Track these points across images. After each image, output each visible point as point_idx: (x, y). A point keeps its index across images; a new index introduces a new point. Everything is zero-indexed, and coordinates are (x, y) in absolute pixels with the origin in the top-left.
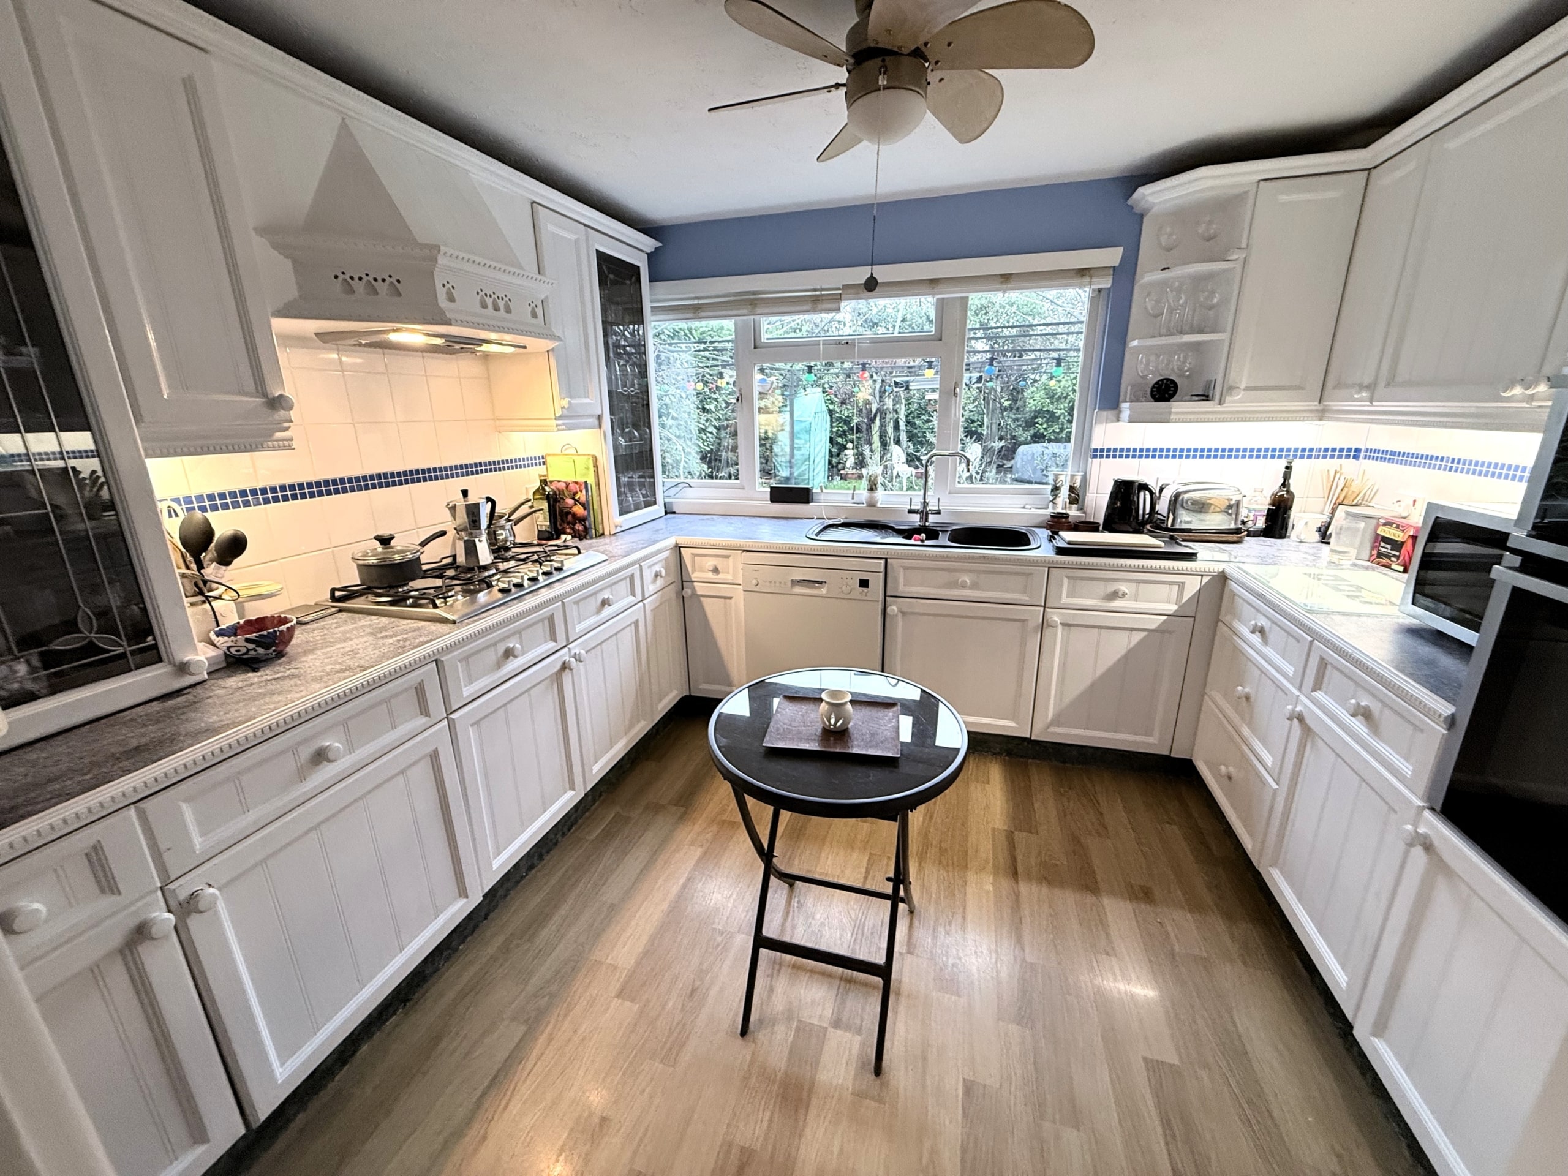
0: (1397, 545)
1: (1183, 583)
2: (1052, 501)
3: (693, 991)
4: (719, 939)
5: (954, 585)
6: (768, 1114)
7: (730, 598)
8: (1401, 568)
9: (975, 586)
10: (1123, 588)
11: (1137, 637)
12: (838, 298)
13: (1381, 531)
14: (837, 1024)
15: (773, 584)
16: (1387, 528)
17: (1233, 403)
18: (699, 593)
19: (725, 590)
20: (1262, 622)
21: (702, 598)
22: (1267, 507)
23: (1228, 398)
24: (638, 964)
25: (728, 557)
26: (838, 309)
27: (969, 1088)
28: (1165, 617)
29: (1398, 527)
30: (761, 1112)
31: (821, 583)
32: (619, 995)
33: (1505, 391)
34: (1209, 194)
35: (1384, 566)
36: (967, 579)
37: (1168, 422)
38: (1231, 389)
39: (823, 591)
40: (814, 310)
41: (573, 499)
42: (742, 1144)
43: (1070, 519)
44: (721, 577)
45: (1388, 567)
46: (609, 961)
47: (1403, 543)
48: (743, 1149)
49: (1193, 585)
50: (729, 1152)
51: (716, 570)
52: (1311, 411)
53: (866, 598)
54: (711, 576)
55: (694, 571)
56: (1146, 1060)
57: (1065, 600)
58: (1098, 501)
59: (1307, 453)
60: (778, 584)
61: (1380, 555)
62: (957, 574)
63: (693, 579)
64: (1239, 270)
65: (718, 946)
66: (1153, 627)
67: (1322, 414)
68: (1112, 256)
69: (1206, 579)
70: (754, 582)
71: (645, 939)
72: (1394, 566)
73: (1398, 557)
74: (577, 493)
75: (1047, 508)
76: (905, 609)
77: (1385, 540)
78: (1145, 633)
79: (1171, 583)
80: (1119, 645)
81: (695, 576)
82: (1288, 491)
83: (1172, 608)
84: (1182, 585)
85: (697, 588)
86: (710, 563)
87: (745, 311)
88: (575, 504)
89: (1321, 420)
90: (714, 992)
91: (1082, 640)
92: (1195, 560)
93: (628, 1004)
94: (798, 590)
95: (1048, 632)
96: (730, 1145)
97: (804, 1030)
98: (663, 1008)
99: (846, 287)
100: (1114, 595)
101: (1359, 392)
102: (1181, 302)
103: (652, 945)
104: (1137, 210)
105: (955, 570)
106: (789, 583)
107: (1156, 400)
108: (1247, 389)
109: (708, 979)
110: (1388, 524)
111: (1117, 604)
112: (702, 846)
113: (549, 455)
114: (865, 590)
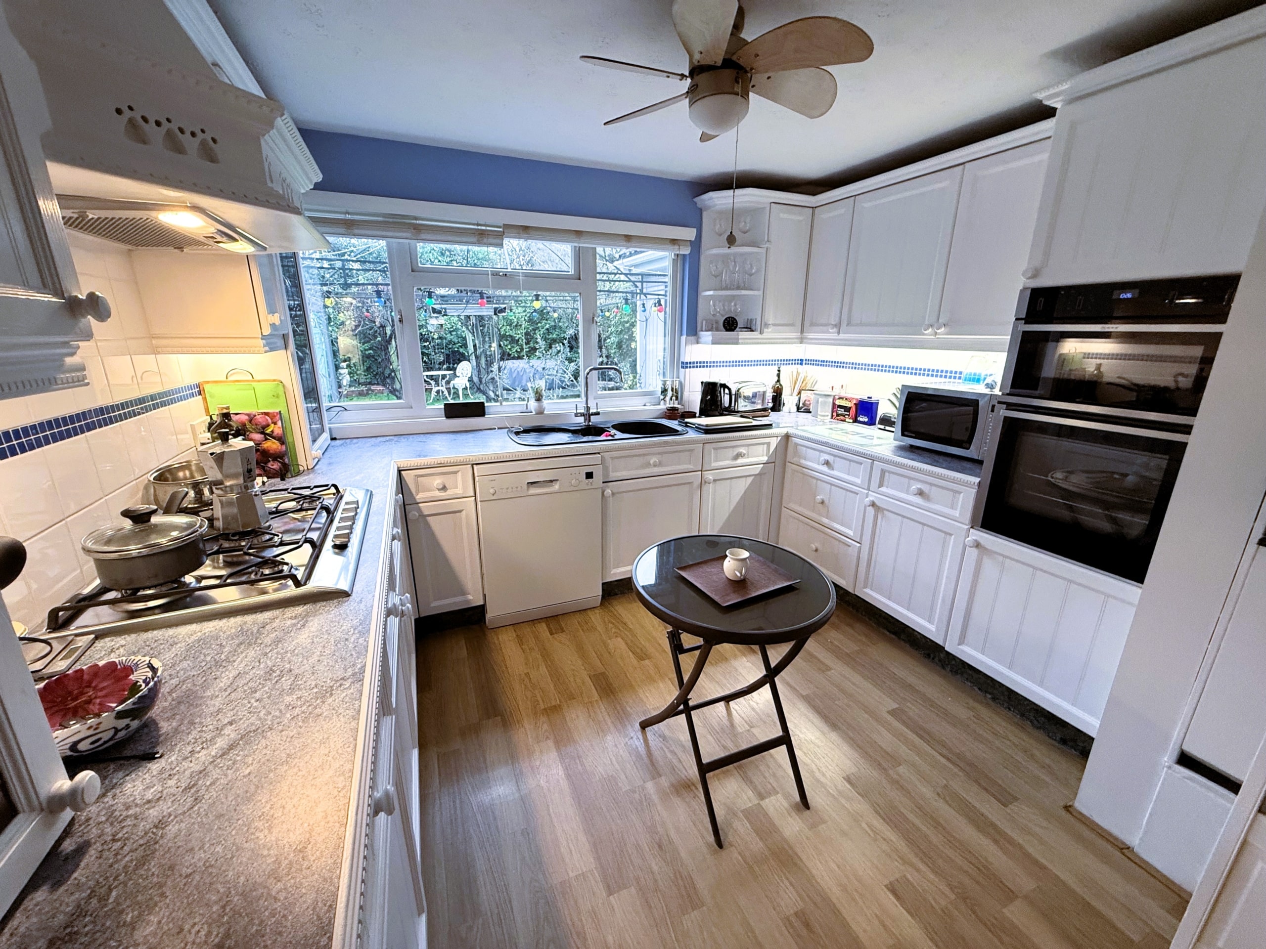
0: (847, 409)
1: (769, 443)
2: (663, 399)
3: (660, 847)
4: (637, 796)
5: (648, 465)
6: (786, 882)
7: (460, 511)
8: (851, 421)
9: (660, 464)
10: (743, 450)
11: (750, 480)
12: (500, 236)
13: (838, 402)
14: (762, 797)
15: (510, 490)
16: (841, 401)
17: (768, 333)
18: (426, 513)
19: (454, 504)
20: (827, 457)
21: (428, 518)
22: (771, 395)
23: (766, 330)
24: (598, 859)
25: (456, 472)
26: (501, 245)
27: (848, 779)
28: (762, 465)
29: (846, 399)
30: (781, 884)
31: (551, 481)
32: (610, 893)
33: (925, 330)
34: (748, 205)
35: (842, 420)
36: (653, 460)
37: (737, 344)
38: (767, 325)
39: (556, 487)
40: (479, 243)
41: (263, 433)
42: (792, 912)
43: (679, 411)
44: (450, 493)
45: (845, 421)
46: (571, 874)
47: (850, 408)
48: (796, 914)
49: (774, 442)
50: (790, 923)
51: (444, 488)
52: (797, 338)
53: (592, 487)
54: (438, 494)
55: (418, 492)
56: (888, 712)
57: (715, 464)
58: (694, 398)
59: (788, 362)
60: (515, 489)
61: (838, 415)
62: (648, 457)
63: (418, 501)
64: (765, 252)
65: (641, 802)
66: (757, 472)
67: (802, 340)
68: (690, 234)
69: (779, 438)
70: (492, 491)
71: (582, 838)
72: (847, 420)
73: (849, 415)
74: (268, 425)
75: (659, 404)
76: (615, 491)
77: (840, 407)
78: (753, 477)
79: (763, 444)
80: (741, 486)
81: (419, 497)
82: (781, 385)
83: (765, 459)
84: (769, 444)
85: (423, 509)
86: (437, 482)
87: (409, 235)
88: (266, 439)
89: (801, 343)
90: (672, 834)
91: (723, 486)
92: (771, 428)
93: (624, 893)
94: (534, 491)
95: (705, 488)
96: (788, 919)
97: (748, 814)
98: (652, 873)
99: (506, 226)
100: (739, 456)
101: (832, 329)
102: (737, 269)
103: (592, 836)
104: (699, 205)
105: (644, 455)
106: (525, 487)
107: (727, 330)
108: (774, 325)
109: (660, 829)
110: (841, 398)
111: (740, 461)
112: (547, 738)
113: (208, 382)
114: (591, 480)
